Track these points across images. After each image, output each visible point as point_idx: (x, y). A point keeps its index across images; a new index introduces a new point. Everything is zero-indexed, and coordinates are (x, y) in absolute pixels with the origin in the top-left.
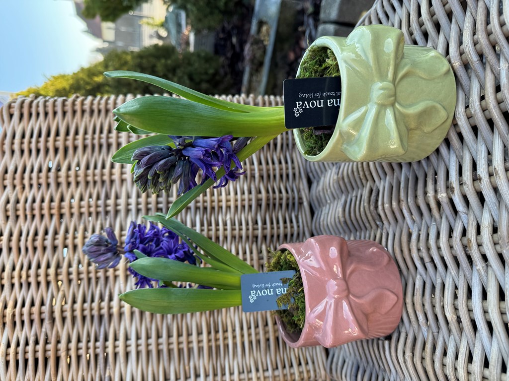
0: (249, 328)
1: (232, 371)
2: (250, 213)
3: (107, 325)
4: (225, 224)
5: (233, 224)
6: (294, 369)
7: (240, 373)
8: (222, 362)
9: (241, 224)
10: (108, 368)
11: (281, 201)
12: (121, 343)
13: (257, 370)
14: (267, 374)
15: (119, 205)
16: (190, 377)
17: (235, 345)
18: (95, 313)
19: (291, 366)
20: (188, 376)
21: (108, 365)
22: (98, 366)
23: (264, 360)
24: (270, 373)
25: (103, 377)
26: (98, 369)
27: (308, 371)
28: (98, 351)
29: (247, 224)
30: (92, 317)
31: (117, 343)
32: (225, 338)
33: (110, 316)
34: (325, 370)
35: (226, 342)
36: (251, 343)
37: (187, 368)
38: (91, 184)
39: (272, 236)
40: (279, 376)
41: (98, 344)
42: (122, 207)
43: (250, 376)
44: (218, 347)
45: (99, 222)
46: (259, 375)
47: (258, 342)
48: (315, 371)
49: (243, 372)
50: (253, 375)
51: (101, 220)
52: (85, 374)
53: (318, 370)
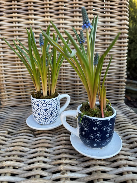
0: (23, 75)
1: (5, 67)
2: (71, 77)
3: (24, 13)
4: (66, 66)
5: (66, 70)
6: (6, 92)
7: (5, 70)
8: (9, 63)
9: (66, 73)
10: (7, 14)
11: (76, 91)
12: (17, 19)
13: (6, 77)
14: (4, 81)
15: (76, 18)
16: (3, 49)
17: (16, 68)
18: (29, 8)
19: (8, 92)
20: (4, 48)
21: (8, 14)
22: (7, 10)
23: (10, 80)
24: (4, 82)
25: (3, 12)
26: (6, 10)
27: (5, 98)
28: (13, 10)
29: (66, 76)
30: (27, 7)
31: (17, 18)
32: (18, 64)
33: (28, 15)
34: (6, 105)
35: (17, 65)
36: (17, 75)
37: (7, 48)
38: (86, 4)
39: (61, 87)
40: (3, 86)
41: (16, 9)
42: (75, 19)
43: (3, 74)
44: (15, 61)
45: (69, 8)
46: (4, 78)
47: (17, 78)
48: (6, 101)
49: (5, 72)
50: (4, 76)
51: (70, 10)
52: (4, 4)
53: (6, 102)
